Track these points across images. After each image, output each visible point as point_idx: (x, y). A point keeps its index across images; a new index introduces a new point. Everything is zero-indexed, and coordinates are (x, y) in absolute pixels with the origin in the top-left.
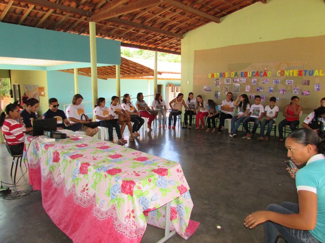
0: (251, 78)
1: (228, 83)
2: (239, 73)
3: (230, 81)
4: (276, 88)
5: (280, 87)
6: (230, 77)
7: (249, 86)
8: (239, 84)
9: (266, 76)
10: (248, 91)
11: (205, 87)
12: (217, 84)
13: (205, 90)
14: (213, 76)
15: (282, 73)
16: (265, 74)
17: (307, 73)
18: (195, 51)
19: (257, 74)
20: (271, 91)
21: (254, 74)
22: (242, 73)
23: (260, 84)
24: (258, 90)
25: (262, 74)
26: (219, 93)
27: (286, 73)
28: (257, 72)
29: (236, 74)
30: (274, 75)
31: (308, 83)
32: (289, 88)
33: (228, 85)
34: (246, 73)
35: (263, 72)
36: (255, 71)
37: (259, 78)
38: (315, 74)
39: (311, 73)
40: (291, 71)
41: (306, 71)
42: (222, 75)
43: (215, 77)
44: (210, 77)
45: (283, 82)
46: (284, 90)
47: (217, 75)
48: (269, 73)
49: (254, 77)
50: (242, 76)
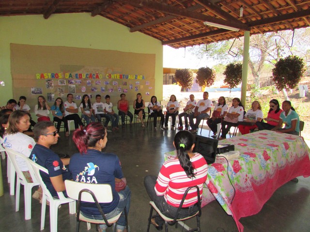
0: (85, 79)
1: (63, 85)
2: (73, 74)
3: (65, 83)
4: (106, 87)
5: (109, 87)
6: (64, 78)
7: (84, 87)
8: (74, 86)
9: (98, 78)
10: (84, 91)
11: (32, 90)
12: (49, 86)
13: (33, 92)
14: (42, 76)
15: (110, 76)
16: (97, 77)
17: (125, 77)
18: (11, 44)
19: (91, 76)
20: (103, 90)
21: (88, 76)
22: (76, 74)
23: (94, 84)
24: (93, 90)
25: (95, 76)
26: (53, 95)
27: (113, 76)
28: (91, 75)
29: (70, 76)
30: (104, 78)
31: (125, 84)
32: (115, 88)
33: (62, 86)
34: (81, 75)
35: (96, 75)
36: (89, 73)
37: (93, 79)
38: (129, 78)
39: (127, 78)
40: (115, 75)
41: (124, 75)
42: (55, 76)
43: (46, 77)
44: (38, 77)
45: (111, 83)
46: (112, 90)
47: (48, 76)
48: (101, 76)
49: (88, 79)
50: (76, 78)
